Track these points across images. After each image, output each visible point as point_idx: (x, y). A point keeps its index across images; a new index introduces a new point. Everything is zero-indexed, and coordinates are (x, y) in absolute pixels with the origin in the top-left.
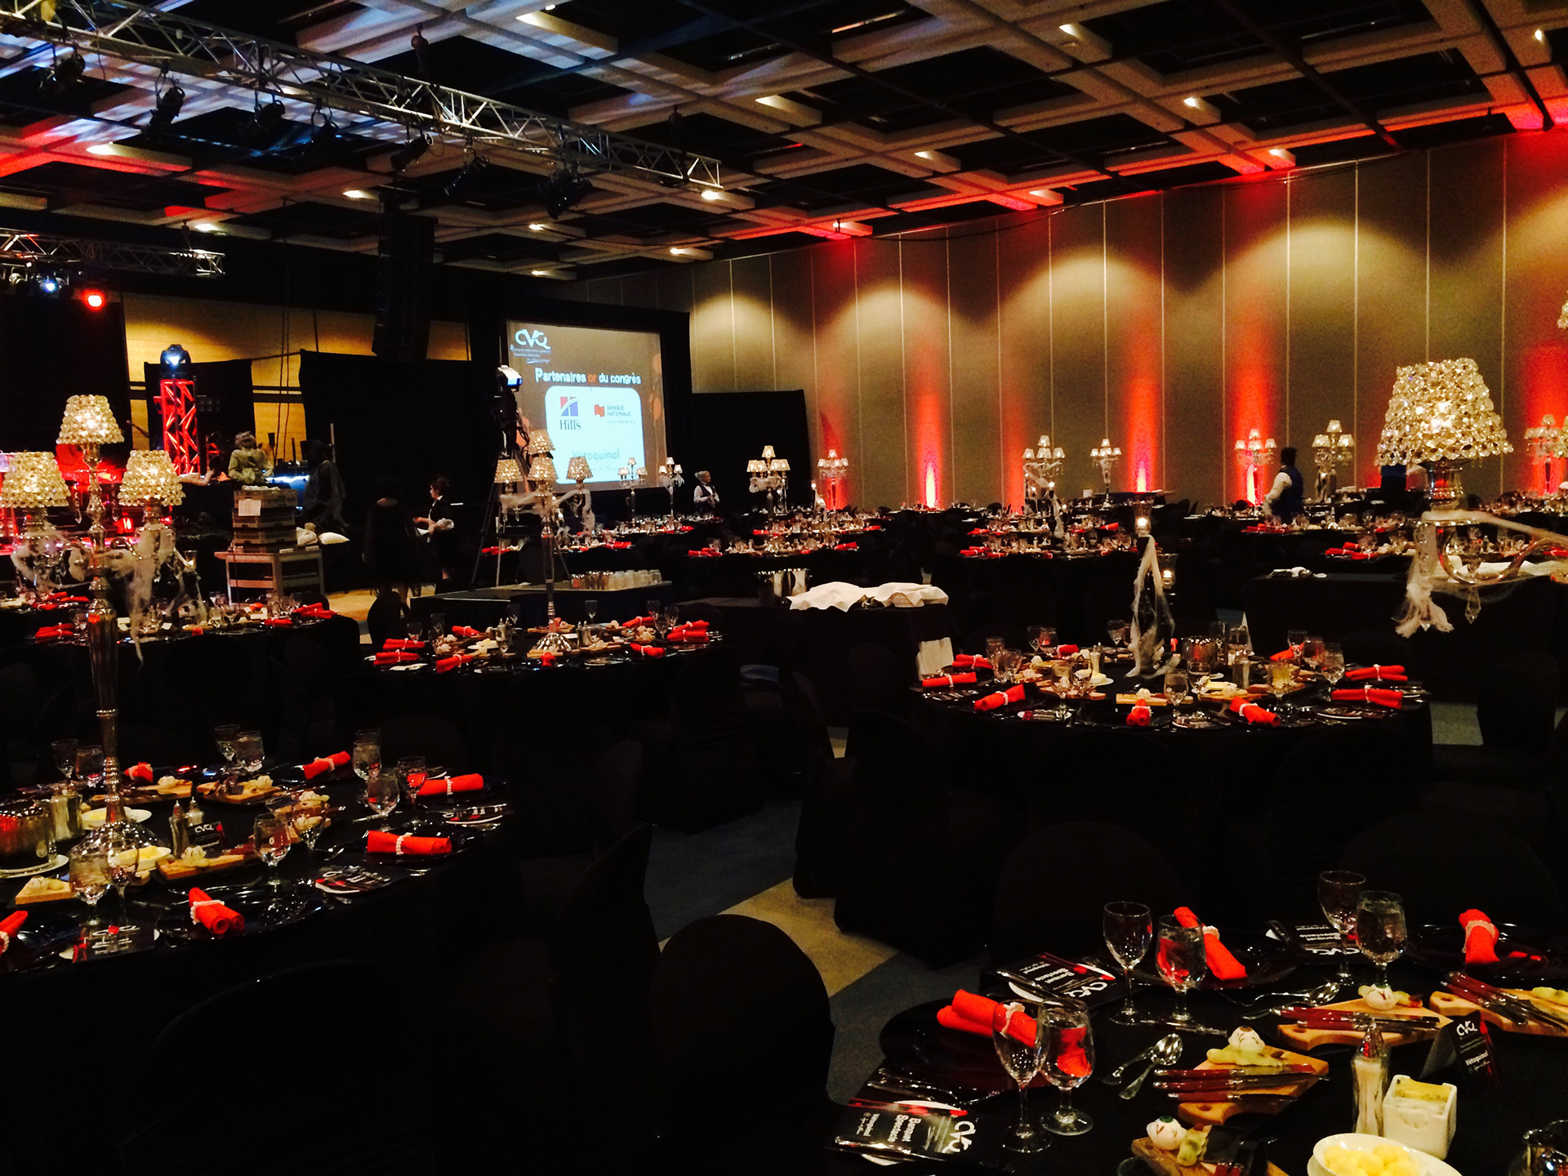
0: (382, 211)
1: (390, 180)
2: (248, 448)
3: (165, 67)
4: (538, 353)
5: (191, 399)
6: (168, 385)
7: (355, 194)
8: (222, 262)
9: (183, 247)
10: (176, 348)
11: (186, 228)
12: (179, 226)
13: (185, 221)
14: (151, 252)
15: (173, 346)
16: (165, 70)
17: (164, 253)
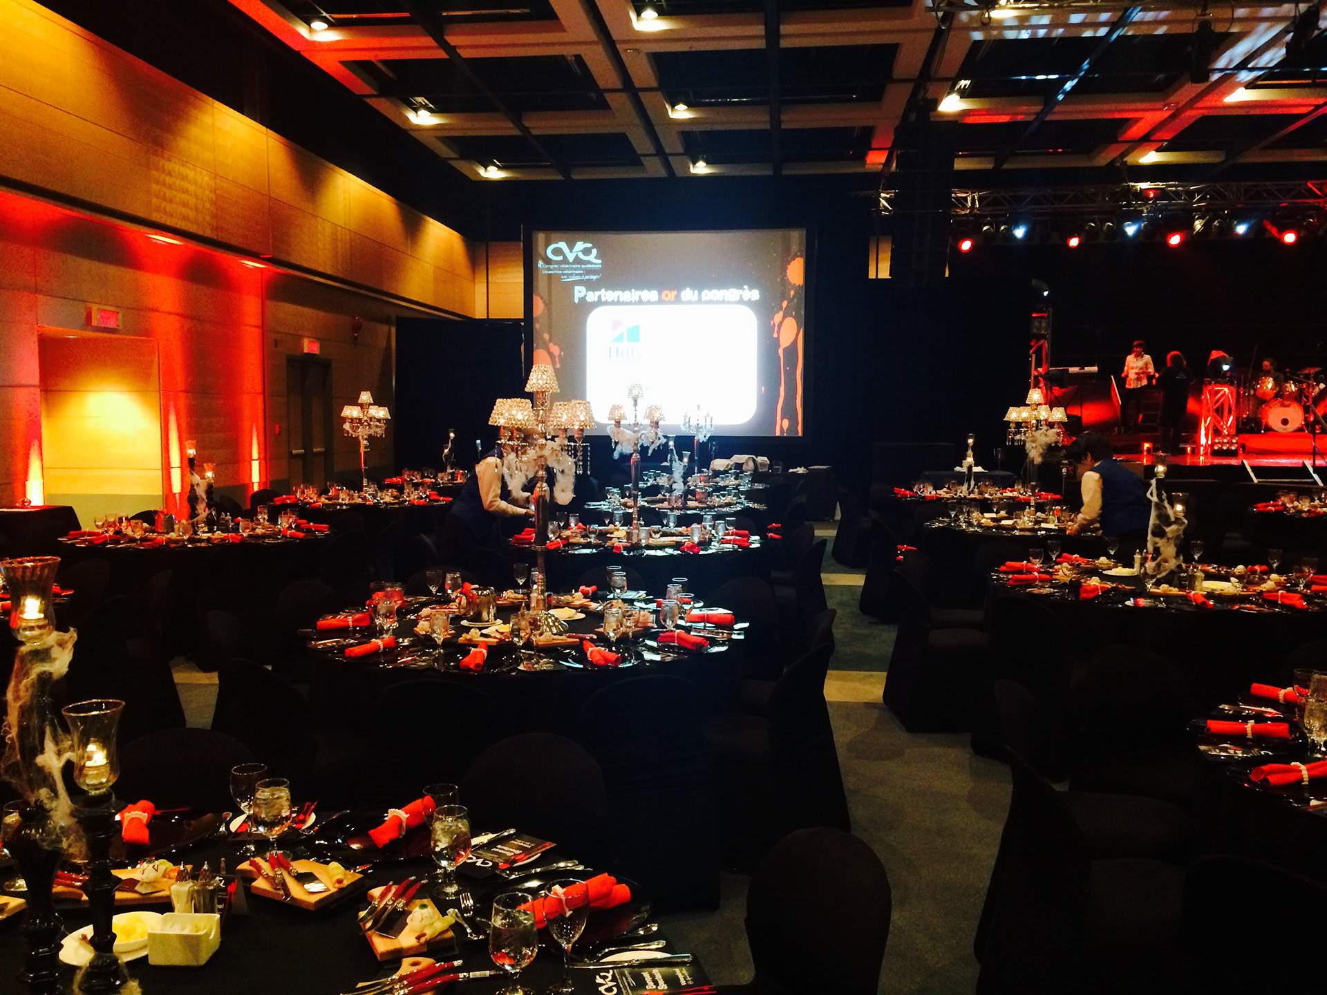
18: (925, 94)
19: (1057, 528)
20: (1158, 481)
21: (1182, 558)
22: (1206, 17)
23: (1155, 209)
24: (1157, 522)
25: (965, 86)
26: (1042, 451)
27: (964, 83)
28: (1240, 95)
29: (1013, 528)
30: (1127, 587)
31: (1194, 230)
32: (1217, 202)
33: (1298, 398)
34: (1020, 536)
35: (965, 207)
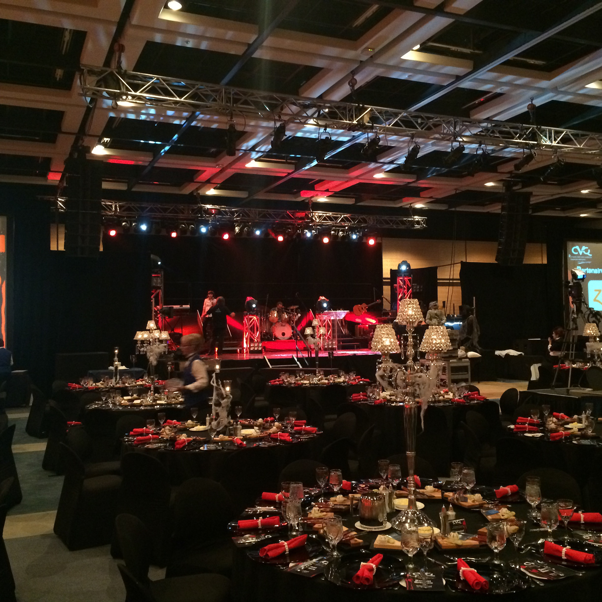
0: (504, 191)
1: (509, 175)
2: (435, 309)
3: (412, 136)
4: (585, 258)
5: (410, 286)
6: (401, 280)
7: (490, 184)
8: (426, 222)
9: (409, 215)
10: (404, 262)
11: (411, 207)
12: (408, 206)
13: (411, 204)
14: (396, 219)
15: (403, 261)
16: (412, 138)
17: (401, 219)
18: (83, 142)
19: (166, 403)
20: (216, 374)
21: (230, 417)
22: (233, 122)
23: (215, 220)
24: (217, 398)
25: (107, 141)
26: (156, 357)
27: (106, 139)
28: (253, 164)
29: (140, 405)
30: (202, 438)
31: (235, 232)
32: (246, 218)
33: (289, 321)
34: (144, 410)
35: (111, 210)
